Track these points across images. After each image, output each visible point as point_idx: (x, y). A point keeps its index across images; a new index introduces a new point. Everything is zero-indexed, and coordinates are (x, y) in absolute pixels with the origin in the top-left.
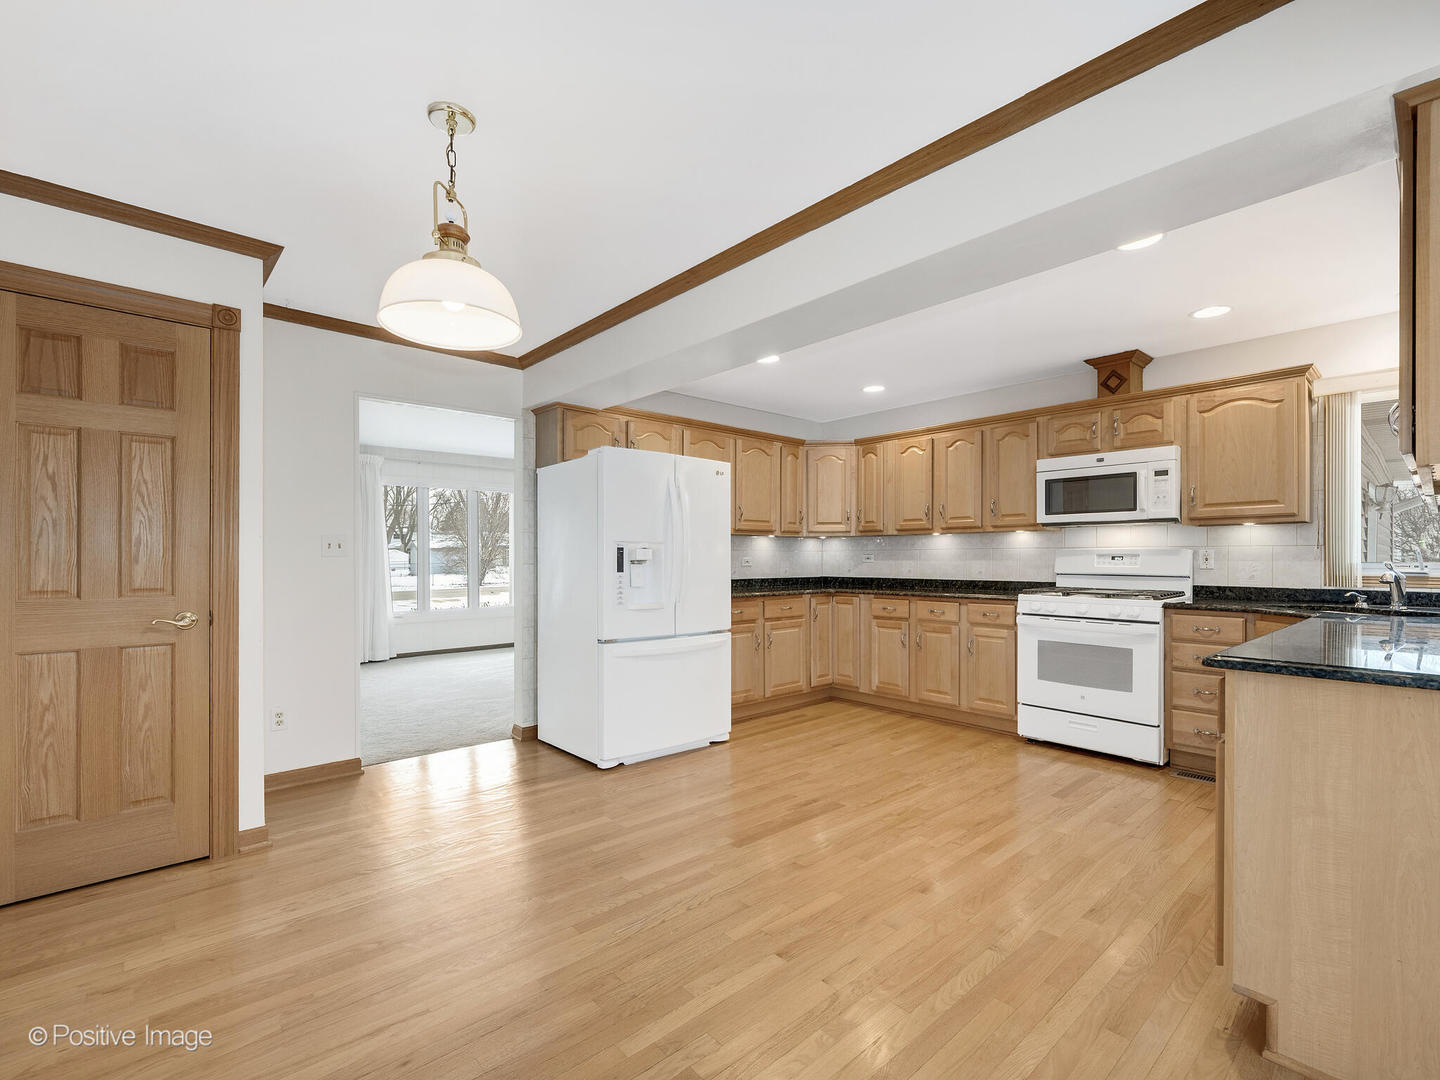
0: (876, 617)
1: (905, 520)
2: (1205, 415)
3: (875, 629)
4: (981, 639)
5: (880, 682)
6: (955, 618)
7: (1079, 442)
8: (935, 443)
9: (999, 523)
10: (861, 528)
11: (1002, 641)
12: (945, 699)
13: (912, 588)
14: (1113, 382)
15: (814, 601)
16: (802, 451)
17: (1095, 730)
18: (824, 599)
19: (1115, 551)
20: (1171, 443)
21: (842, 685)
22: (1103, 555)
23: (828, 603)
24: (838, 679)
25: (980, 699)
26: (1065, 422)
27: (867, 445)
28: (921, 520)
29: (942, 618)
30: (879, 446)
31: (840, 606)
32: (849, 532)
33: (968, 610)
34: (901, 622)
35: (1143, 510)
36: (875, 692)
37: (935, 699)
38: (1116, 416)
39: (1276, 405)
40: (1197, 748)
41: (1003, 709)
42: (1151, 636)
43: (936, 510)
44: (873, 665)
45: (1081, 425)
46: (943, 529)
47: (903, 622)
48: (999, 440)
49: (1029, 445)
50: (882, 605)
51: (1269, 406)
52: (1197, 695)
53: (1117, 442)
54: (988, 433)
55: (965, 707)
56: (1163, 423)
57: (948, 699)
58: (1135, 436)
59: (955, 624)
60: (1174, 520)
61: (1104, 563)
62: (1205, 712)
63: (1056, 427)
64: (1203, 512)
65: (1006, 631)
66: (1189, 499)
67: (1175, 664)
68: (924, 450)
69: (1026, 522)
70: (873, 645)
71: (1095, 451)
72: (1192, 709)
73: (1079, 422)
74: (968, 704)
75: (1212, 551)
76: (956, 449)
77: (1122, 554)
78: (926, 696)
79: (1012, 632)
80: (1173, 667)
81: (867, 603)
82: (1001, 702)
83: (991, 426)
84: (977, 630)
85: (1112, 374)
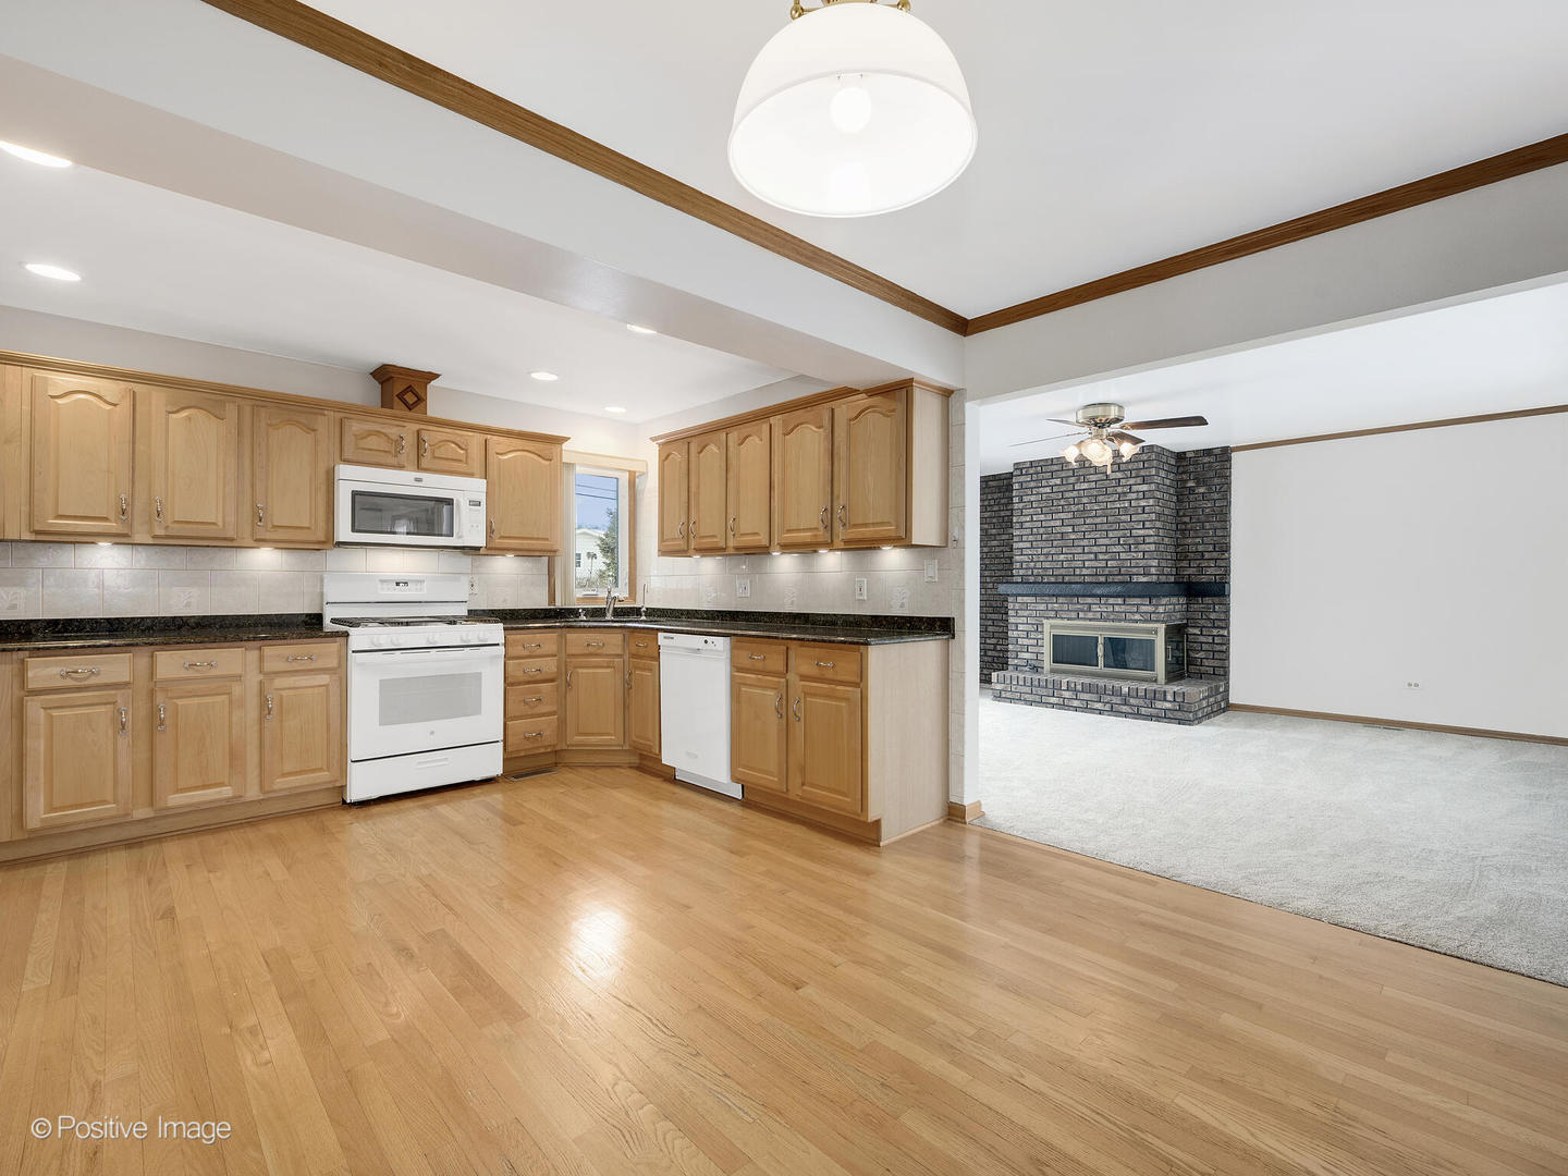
0: (37, 692)
2: (500, 457)
3: (37, 714)
4: (285, 693)
5: (53, 809)
6: (237, 671)
7: (382, 454)
8: (138, 398)
9: (268, 536)
11: (321, 690)
12: (219, 792)
14: (410, 398)
19: (402, 577)
20: (473, 475)
22: (386, 581)
25: (285, 775)
26: (368, 426)
28: (101, 519)
29: (214, 673)
33: (261, 657)
34: (113, 692)
35: (460, 537)
36: (33, 831)
37: (196, 800)
38: (425, 436)
39: (547, 463)
40: (525, 750)
41: (324, 776)
42: (497, 657)
43: (139, 505)
44: (29, 783)
45: (386, 435)
46: (155, 537)
47: (119, 692)
48: (270, 425)
49: (316, 442)
50: (59, 669)
51: (543, 462)
52: (526, 703)
53: (425, 463)
54: (248, 409)
55: (253, 793)
56: (467, 454)
57: (226, 792)
58: (442, 462)
59: (238, 678)
60: (478, 549)
61: (389, 589)
62: (532, 716)
63: (354, 428)
64: (498, 542)
65: (324, 679)
66: (490, 531)
67: (510, 680)
68: (115, 405)
69: (313, 538)
70: (30, 743)
71: (401, 467)
72: (521, 717)
73: (384, 431)
74: (261, 788)
75: (476, 578)
76: (189, 418)
77: (406, 579)
78: (175, 800)
79: (336, 677)
80: (509, 683)
81: (8, 667)
82: (321, 769)
83: (254, 402)
84: (279, 682)
85: (410, 389)
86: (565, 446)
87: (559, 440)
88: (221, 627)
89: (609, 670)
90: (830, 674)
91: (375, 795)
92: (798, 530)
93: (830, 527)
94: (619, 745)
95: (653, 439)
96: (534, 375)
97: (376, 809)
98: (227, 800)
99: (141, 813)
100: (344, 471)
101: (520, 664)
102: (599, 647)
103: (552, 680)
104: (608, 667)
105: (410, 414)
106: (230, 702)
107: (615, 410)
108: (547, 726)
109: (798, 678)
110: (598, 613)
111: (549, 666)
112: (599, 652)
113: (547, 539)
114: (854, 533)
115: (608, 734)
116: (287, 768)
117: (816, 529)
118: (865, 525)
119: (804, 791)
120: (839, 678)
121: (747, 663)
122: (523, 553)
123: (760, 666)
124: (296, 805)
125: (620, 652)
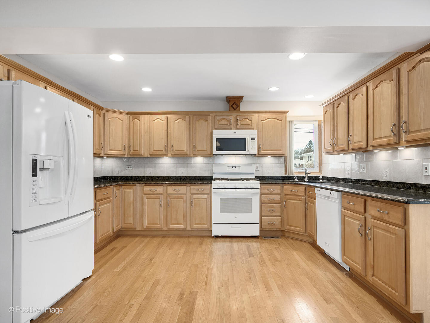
0: (146, 194)
1: (154, 151)
2: (263, 122)
3: (146, 200)
4: (196, 200)
5: (148, 224)
6: (185, 192)
7: (226, 125)
8: (168, 118)
9: (196, 153)
10: (131, 153)
11: (205, 200)
12: (181, 226)
13: (152, 180)
14: (235, 106)
15: (115, 188)
16: (102, 113)
17: (240, 228)
18: (118, 188)
19: (233, 164)
20: (253, 129)
21: (126, 228)
22: (229, 166)
23: (119, 189)
24: (124, 226)
25: (196, 224)
26: (222, 117)
27: (134, 115)
28: (162, 151)
29: (179, 192)
30: (142, 117)
31: (125, 190)
32: (125, 155)
33: (190, 189)
34: (159, 196)
35: (248, 151)
36: (145, 229)
37: (176, 227)
38: (238, 118)
39: (281, 121)
40: (269, 228)
41: (205, 226)
42: (257, 193)
43: (169, 147)
44: (144, 217)
45: (226, 119)
46: (172, 155)
47: (160, 196)
48: (196, 121)
49: (208, 124)
50: (149, 189)
51: (279, 121)
52: (269, 211)
53: (238, 127)
54: (191, 117)
55: (189, 228)
56: (252, 122)
57: (182, 226)
58: (243, 126)
59: (185, 194)
60: (255, 155)
61: (230, 169)
62: (272, 216)
63: (218, 119)
64: (263, 152)
65: (206, 196)
66: (259, 148)
67: (263, 202)
68: (164, 121)
69: (207, 153)
70: (144, 207)
71: (231, 129)
72: (267, 216)
73: (226, 118)
74: (190, 227)
75: (258, 165)
76: (178, 122)
77: (235, 165)
78: (172, 226)
79: (209, 196)
80: (262, 203)
81: (141, 188)
82: (205, 224)
83: (193, 115)
84: (195, 196)
85: (235, 103)
86: (288, 114)
87: (285, 113)
88: (189, 179)
89: (299, 202)
90: (386, 217)
91: (220, 235)
92: (381, 138)
93: (398, 135)
94: (303, 233)
95: (321, 105)
96: (270, 89)
97: (219, 240)
98: (183, 229)
99: (165, 229)
100: (215, 132)
101: (266, 196)
102: (296, 192)
103: (279, 203)
104: (299, 200)
105: (235, 111)
106: (183, 201)
107: (309, 97)
108: (277, 220)
109: (371, 217)
110: (302, 178)
111: (278, 198)
112: (296, 194)
113: (280, 150)
114: (411, 137)
115: (299, 227)
116: (197, 222)
117: (390, 136)
118: (419, 131)
119: (373, 279)
120: (391, 221)
121: (347, 205)
122: (274, 156)
123: (352, 207)
124: (200, 233)
125: (304, 194)
